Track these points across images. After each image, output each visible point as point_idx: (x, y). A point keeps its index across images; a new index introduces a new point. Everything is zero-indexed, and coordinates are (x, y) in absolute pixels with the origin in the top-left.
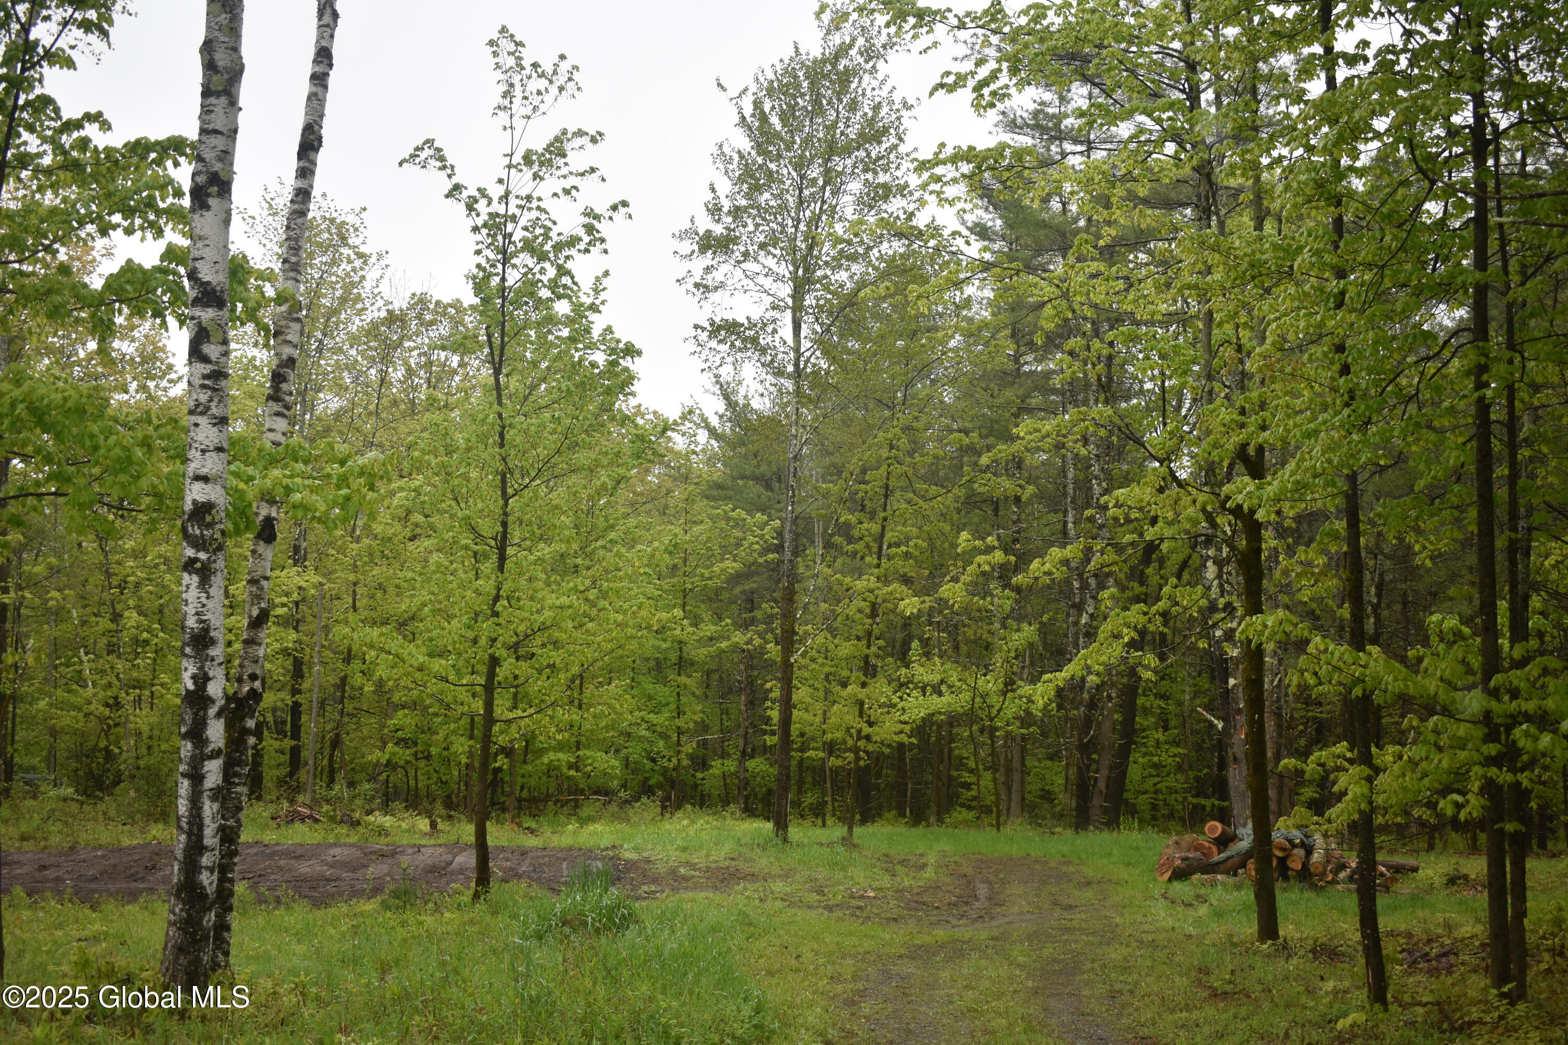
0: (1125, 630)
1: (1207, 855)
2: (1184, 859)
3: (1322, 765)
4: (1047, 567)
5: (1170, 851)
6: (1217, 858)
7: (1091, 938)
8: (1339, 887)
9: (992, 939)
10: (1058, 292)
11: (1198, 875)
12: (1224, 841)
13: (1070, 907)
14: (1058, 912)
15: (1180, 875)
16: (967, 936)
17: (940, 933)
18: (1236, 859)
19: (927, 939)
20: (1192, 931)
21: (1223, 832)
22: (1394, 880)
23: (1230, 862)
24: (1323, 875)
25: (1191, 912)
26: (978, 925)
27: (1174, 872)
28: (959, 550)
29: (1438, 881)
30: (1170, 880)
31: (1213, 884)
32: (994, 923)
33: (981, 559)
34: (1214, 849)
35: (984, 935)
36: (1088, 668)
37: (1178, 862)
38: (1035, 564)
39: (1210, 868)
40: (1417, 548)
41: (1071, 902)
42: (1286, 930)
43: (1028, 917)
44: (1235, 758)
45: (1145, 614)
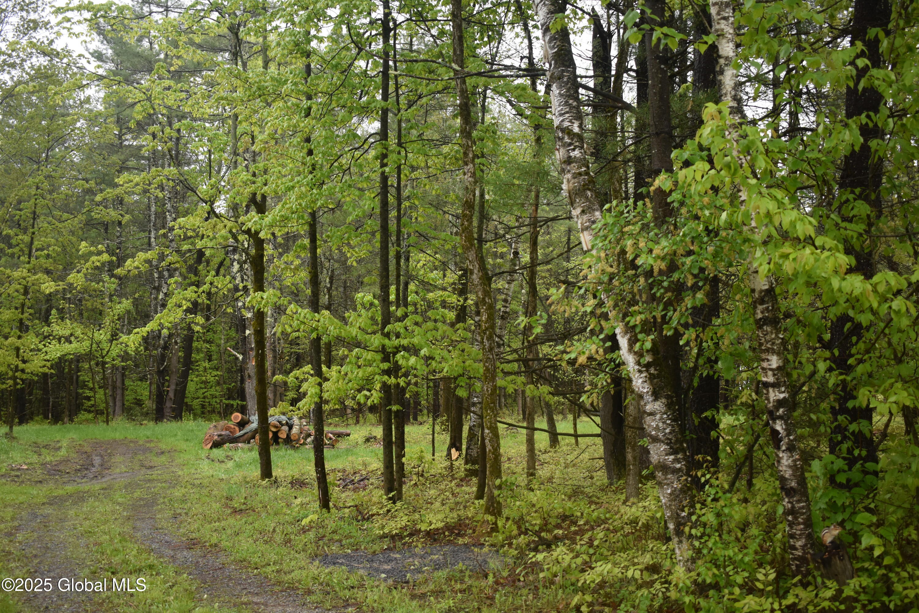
0: (184, 302)
1: (233, 432)
2: (219, 436)
3: (297, 378)
4: (136, 264)
5: (211, 431)
6: (238, 434)
7: (164, 485)
8: (307, 447)
9: (103, 489)
10: (144, 97)
11: (227, 444)
12: (242, 424)
13: (151, 467)
14: (143, 471)
15: (217, 445)
16: (87, 488)
17: (70, 488)
18: (250, 434)
19: (61, 492)
20: (224, 476)
21: (242, 419)
22: (337, 441)
23: (246, 436)
24: (298, 440)
25: (223, 465)
26: (94, 481)
27: (214, 443)
28: (80, 253)
29: (361, 440)
30: (211, 448)
31: (236, 449)
32: (104, 480)
33: (94, 258)
34: (237, 429)
35: (97, 487)
36: (160, 324)
37: (216, 438)
38: (129, 262)
39: (234, 440)
40: (349, 255)
41: (152, 464)
42: (276, 472)
43: (125, 475)
44: (249, 376)
45: (196, 292)
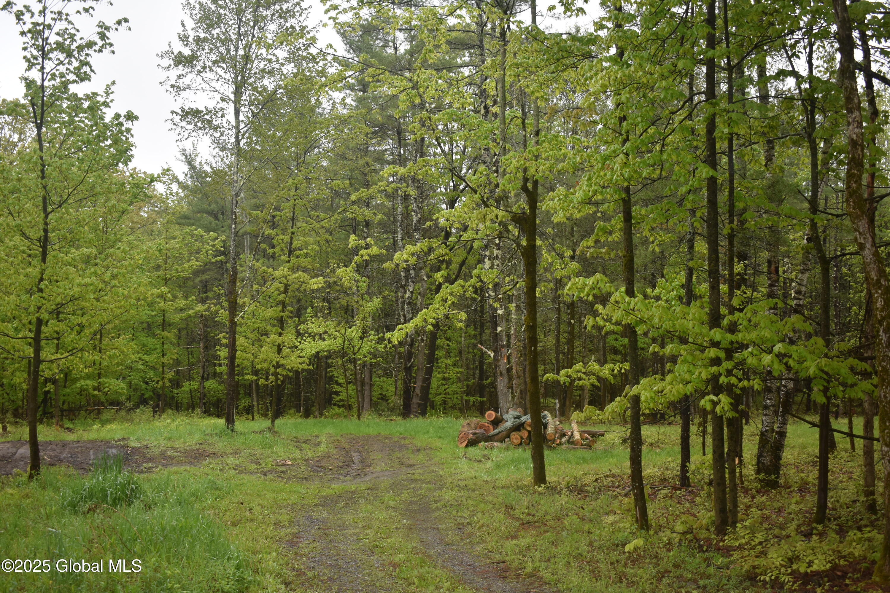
0: (449, 297)
1: (487, 431)
2: (474, 434)
3: (569, 377)
4: (405, 257)
5: (465, 429)
6: (492, 433)
7: (429, 486)
8: (564, 447)
9: (369, 489)
10: (411, 85)
11: (482, 443)
12: (496, 423)
13: (411, 466)
14: (404, 470)
15: (472, 443)
16: (353, 488)
17: (336, 487)
18: (504, 433)
19: (329, 492)
20: (485, 478)
21: (496, 417)
22: (594, 442)
23: (501, 434)
24: (554, 440)
25: (482, 466)
26: (358, 480)
27: (469, 441)
28: (350, 246)
29: (618, 441)
30: (467, 446)
31: (492, 448)
32: (368, 478)
33: (363, 252)
34: (491, 427)
35: (363, 487)
36: (425, 320)
37: (471, 436)
38: (397, 255)
39: (489, 439)
41: (410, 462)
43: (387, 473)
44: (501, 374)
45: (463, 287)
